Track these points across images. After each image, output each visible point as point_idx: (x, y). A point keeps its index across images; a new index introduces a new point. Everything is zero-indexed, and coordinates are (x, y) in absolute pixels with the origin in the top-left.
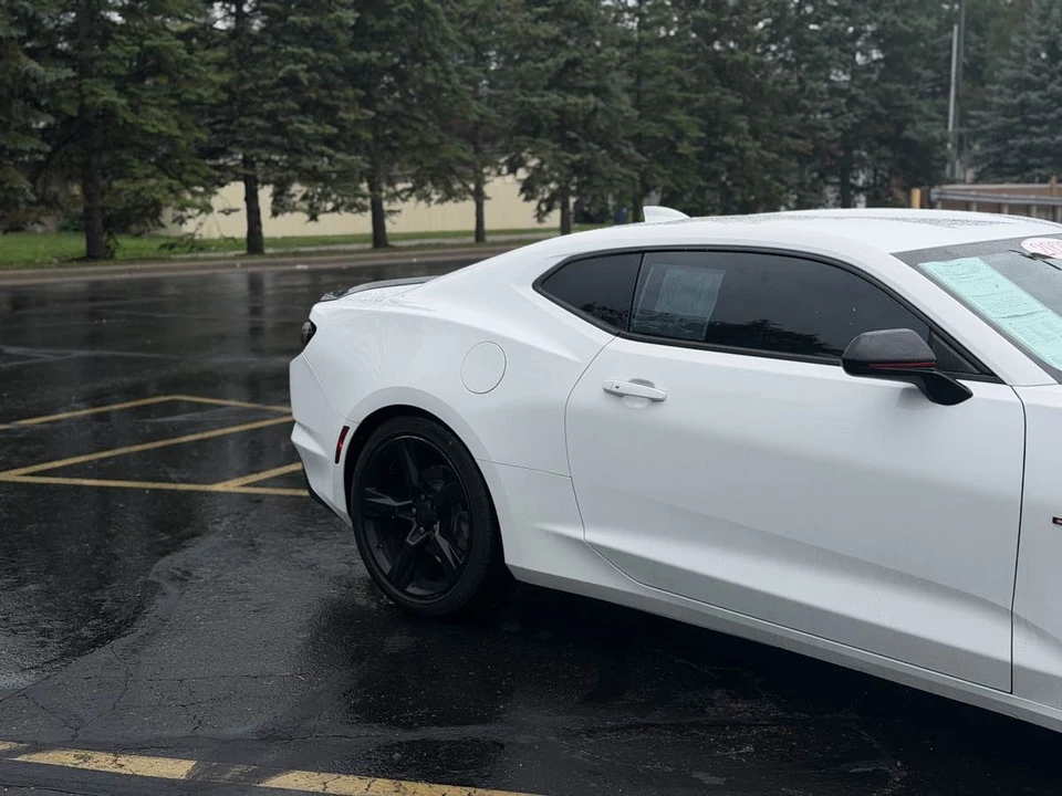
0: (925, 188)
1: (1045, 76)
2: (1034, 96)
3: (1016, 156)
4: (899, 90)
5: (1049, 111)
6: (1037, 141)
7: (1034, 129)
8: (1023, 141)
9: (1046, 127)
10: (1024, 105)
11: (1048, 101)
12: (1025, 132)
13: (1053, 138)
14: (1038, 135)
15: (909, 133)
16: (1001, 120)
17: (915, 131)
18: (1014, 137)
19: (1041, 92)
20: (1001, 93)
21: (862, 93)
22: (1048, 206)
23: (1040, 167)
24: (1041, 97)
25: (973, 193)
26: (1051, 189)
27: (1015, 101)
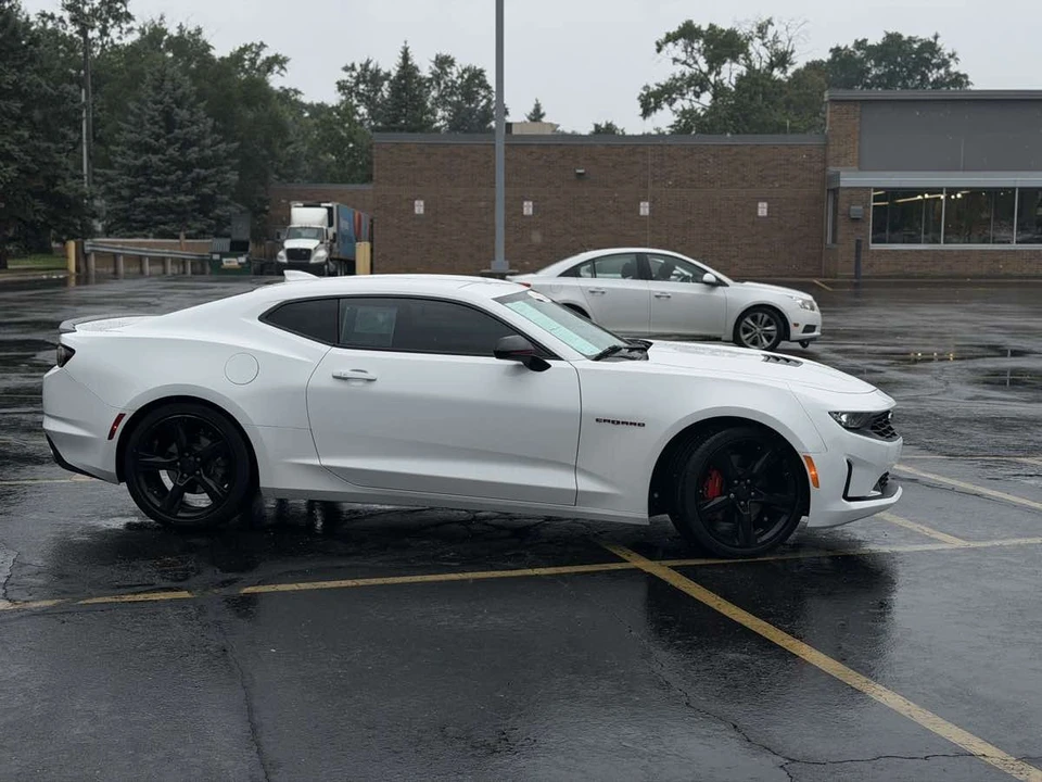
0: (79, 240)
1: (163, 141)
2: (155, 159)
3: (143, 212)
4: (49, 147)
5: (168, 174)
6: (160, 199)
7: (156, 189)
8: (148, 200)
9: (168, 188)
10: (145, 167)
11: (167, 164)
12: (149, 191)
13: (174, 198)
14: (161, 195)
15: (61, 188)
16: (126, 179)
17: (65, 187)
18: (139, 196)
19: (160, 156)
20: (123, 154)
21: (17, 149)
22: (178, 259)
23: (164, 224)
24: (160, 160)
25: (119, 246)
26: (180, 243)
27: (139, 162)
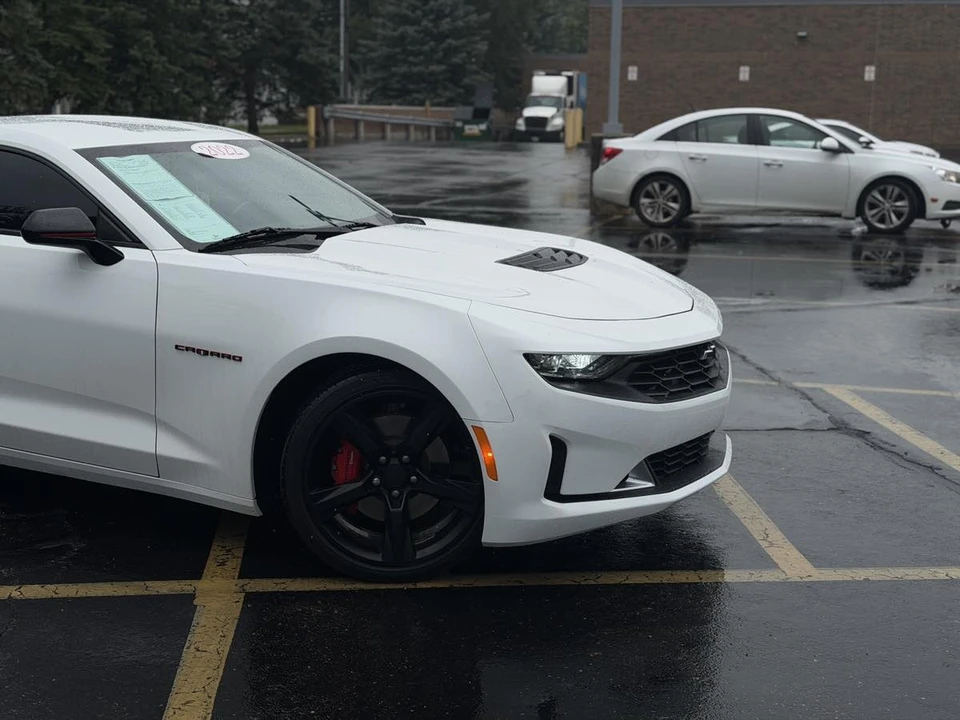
0: (320, 106)
1: (419, 13)
2: (411, 30)
3: (399, 82)
4: (292, 18)
5: (423, 45)
6: (415, 69)
7: (411, 59)
8: (403, 69)
9: (422, 58)
10: (403, 37)
11: (422, 35)
12: (405, 61)
13: (427, 68)
14: (415, 65)
15: (302, 56)
16: (385, 50)
17: (309, 55)
18: (395, 66)
19: (416, 27)
20: (384, 26)
21: (259, 18)
22: (424, 126)
23: (418, 92)
24: (416, 31)
25: (360, 112)
26: (426, 111)
27: (396, 34)
